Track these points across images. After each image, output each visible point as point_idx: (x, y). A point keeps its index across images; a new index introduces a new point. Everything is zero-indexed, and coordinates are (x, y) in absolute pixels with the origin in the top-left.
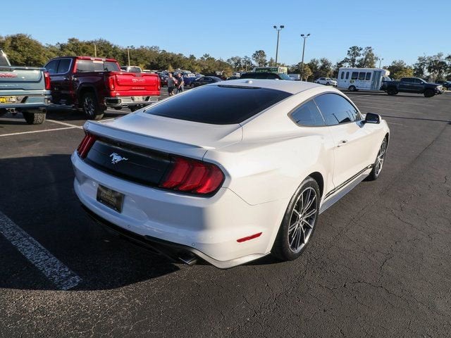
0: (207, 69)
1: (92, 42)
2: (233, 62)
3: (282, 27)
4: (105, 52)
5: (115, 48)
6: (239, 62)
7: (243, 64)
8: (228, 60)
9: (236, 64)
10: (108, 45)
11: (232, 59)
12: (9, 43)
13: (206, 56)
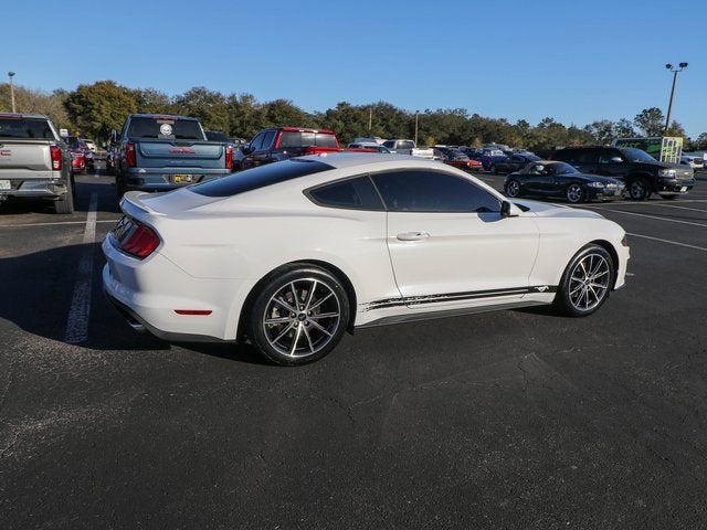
0: (544, 143)
1: (369, 106)
2: (595, 131)
3: (683, 65)
4: (383, 120)
5: (401, 113)
6: (608, 129)
7: (615, 133)
8: (587, 127)
9: (602, 133)
10: (391, 110)
11: (595, 125)
12: (267, 111)
13: (547, 120)
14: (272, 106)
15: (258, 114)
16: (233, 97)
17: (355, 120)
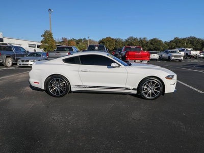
1: (186, 38)
4: (191, 42)
14: (152, 40)
15: (148, 42)
16: (141, 39)
17: (180, 42)
